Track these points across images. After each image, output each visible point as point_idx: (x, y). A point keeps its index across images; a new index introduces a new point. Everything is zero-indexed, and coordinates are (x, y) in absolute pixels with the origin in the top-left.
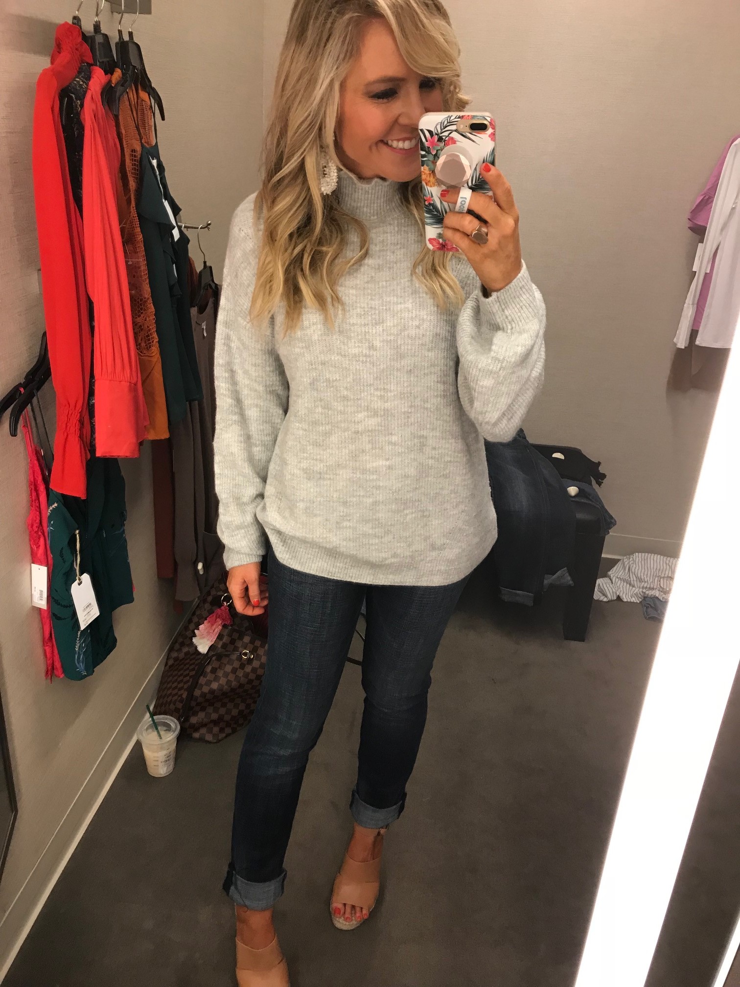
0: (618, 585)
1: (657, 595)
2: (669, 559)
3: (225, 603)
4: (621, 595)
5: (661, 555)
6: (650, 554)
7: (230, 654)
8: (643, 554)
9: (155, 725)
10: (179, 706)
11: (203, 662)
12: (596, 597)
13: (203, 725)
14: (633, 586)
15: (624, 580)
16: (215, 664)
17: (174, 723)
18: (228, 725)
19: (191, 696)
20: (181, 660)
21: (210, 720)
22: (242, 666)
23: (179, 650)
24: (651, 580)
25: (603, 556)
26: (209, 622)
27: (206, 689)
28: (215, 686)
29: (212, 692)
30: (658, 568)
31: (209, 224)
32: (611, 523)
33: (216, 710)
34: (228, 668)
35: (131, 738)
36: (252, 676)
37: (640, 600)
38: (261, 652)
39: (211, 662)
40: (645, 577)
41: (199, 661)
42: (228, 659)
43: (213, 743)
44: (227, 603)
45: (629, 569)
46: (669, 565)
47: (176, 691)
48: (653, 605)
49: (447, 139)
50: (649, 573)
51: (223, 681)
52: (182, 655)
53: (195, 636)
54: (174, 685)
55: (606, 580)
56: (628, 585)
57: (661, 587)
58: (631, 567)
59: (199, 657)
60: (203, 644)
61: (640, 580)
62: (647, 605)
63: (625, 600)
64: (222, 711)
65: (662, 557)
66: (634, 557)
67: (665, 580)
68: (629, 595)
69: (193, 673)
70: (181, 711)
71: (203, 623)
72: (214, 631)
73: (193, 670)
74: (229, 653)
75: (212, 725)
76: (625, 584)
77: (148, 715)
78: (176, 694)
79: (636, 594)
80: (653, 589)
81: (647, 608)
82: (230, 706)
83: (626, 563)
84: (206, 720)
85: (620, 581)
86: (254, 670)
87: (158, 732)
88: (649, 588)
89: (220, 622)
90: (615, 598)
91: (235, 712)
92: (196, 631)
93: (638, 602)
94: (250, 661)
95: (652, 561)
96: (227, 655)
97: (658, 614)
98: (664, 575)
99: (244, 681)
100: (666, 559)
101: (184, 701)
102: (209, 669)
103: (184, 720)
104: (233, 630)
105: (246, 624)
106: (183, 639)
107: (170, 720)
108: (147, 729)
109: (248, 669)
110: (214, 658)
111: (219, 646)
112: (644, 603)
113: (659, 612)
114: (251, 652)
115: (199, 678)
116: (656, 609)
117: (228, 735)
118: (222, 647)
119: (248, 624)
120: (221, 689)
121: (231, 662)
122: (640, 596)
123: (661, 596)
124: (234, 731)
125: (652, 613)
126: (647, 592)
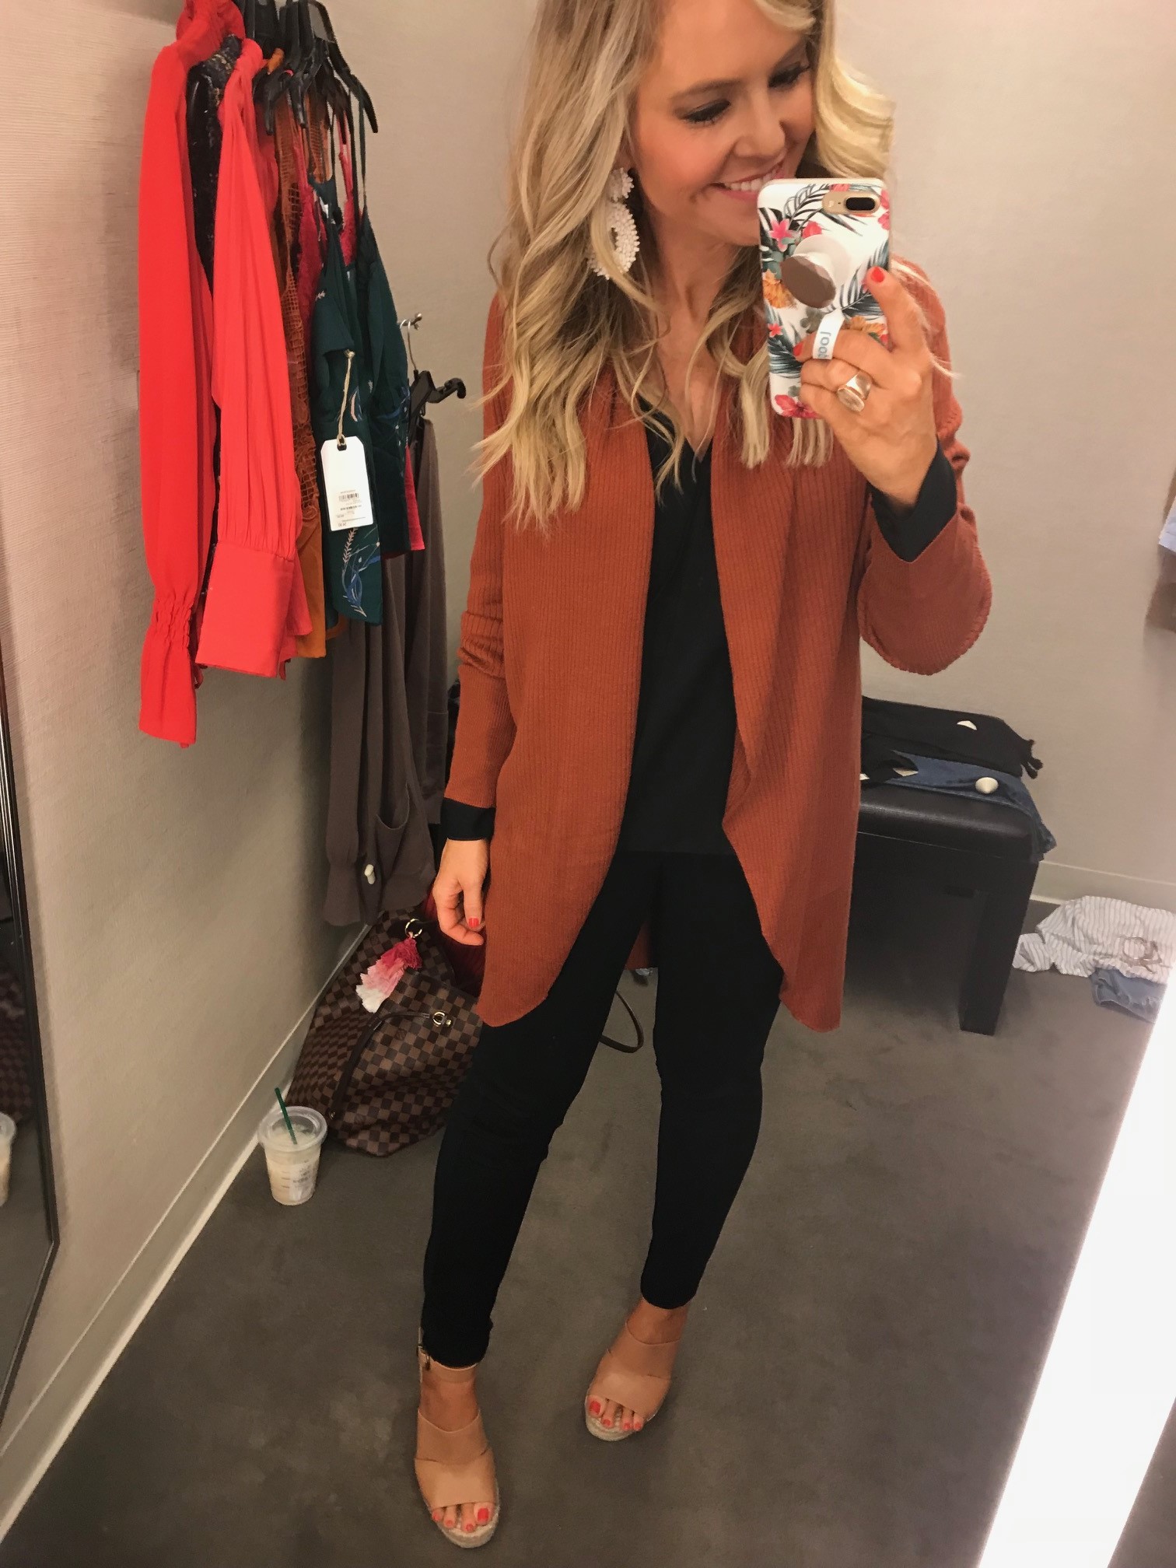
0: (1054, 946)
1: (1118, 967)
2: (1140, 908)
3: (411, 934)
4: (1056, 964)
5: (1128, 901)
6: (1109, 899)
7: (413, 1017)
8: (1098, 898)
9: (287, 1122)
10: (329, 1093)
11: (370, 1025)
12: (1016, 964)
13: (365, 1127)
14: (1079, 950)
15: (1065, 940)
16: (390, 1030)
17: (318, 1120)
18: (405, 1129)
19: (347, 1079)
20: (336, 1021)
21: (375, 1121)
22: (433, 1038)
23: (333, 1005)
24: (1109, 942)
25: (1033, 897)
26: (384, 962)
27: (372, 1070)
28: (386, 1065)
29: (382, 1074)
30: (1123, 922)
31: (419, 319)
32: (1048, 843)
33: (386, 1105)
34: (410, 1039)
35: (250, 1139)
36: (448, 1055)
37: (1090, 973)
38: (463, 1015)
39: (386, 1026)
40: (1100, 936)
41: (364, 1024)
42: (409, 1023)
43: (379, 1157)
44: (414, 934)
45: (1074, 919)
46: (1140, 920)
47: (324, 1069)
48: (1109, 982)
50: (1106, 931)
51: (400, 1059)
52: (339, 1013)
53: (360, 982)
54: (322, 1060)
55: (1035, 936)
56: (1070, 948)
57: (1124, 953)
58: (1077, 918)
59: (365, 1017)
60: (372, 996)
61: (1091, 941)
62: (1099, 981)
63: (1064, 972)
64: (396, 1106)
65: (1129, 904)
66: (1083, 902)
67: (1132, 943)
68: (1072, 964)
69: (354, 1042)
70: (331, 1101)
71: (376, 963)
72: (391, 977)
73: (354, 1037)
74: (412, 1014)
75: (378, 1128)
76: (1066, 945)
77: (277, 1105)
78: (324, 1074)
79: (1083, 964)
80: (1111, 956)
81: (1100, 986)
82: (409, 1099)
83: (1068, 912)
84: (369, 1120)
85: (1056, 941)
86: (451, 1045)
87: (292, 1134)
88: (1105, 954)
89: (401, 963)
90: (1048, 968)
91: (416, 1110)
92: (363, 976)
93: (1086, 976)
94: (445, 1029)
95: (1112, 910)
96: (410, 1018)
97: (1119, 998)
98: (1132, 935)
99: (433, 1060)
100: (1137, 909)
101: (337, 1086)
102: (378, 1038)
103: (334, 1116)
104: (421, 978)
105: (442, 969)
106: (341, 987)
107: (312, 1114)
108: (274, 1128)
109: (442, 1042)
110: (388, 1021)
111: (398, 1002)
112: (1095, 978)
113: (1119, 994)
114: (448, 1016)
115: (362, 1052)
116: (1115, 989)
117: (403, 1146)
118: (402, 1004)
119: (446, 970)
120: (396, 1071)
121: (414, 1029)
122: (1089, 966)
123: (1125, 969)
124: (414, 1140)
125: (1109, 996)
126: (1101, 961)
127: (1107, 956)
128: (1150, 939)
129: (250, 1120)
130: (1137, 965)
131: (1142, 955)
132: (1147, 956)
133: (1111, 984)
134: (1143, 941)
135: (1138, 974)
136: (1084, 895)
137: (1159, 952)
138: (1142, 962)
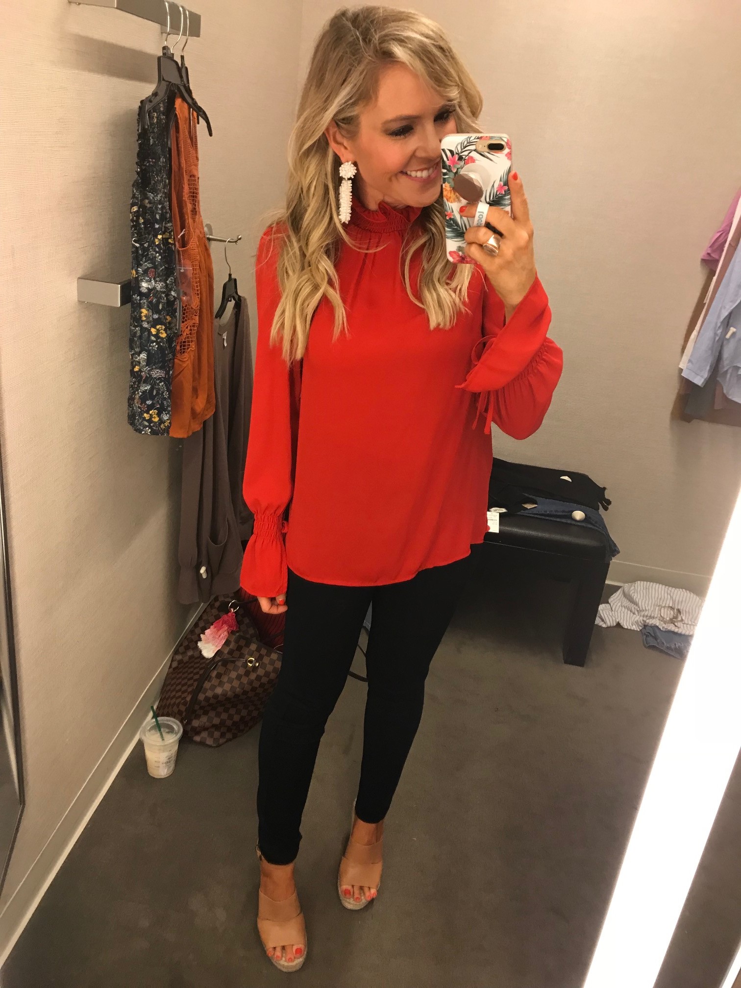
0: (619, 611)
1: (657, 625)
2: (670, 588)
3: (232, 610)
4: (621, 622)
5: (663, 584)
6: (651, 583)
7: (235, 661)
8: (645, 582)
9: (158, 727)
10: (183, 708)
11: (208, 667)
12: (596, 623)
13: (205, 729)
14: (634, 614)
16: (221, 669)
17: (176, 725)
18: (229, 730)
19: (194, 700)
20: (185, 664)
21: (211, 725)
22: (247, 673)
23: (184, 653)
24: (652, 610)
25: (607, 582)
26: (215, 627)
27: (210, 694)
28: (219, 691)
29: (216, 696)
30: (660, 597)
31: (239, 239)
32: (615, 550)
33: (218, 715)
34: (233, 675)
35: (134, 737)
36: (256, 684)
37: (641, 628)
38: (266, 660)
39: (217, 667)
40: (646, 606)
41: (204, 665)
42: (233, 665)
43: (214, 747)
44: (234, 610)
47: (179, 694)
48: (652, 633)
49: (466, 158)
50: (650, 602)
51: (227, 687)
52: (186, 659)
53: (200, 640)
54: (178, 688)
55: (607, 605)
56: (629, 612)
57: (661, 616)
59: (203, 661)
60: (208, 648)
62: (646, 633)
63: (626, 627)
64: (224, 716)
65: (664, 586)
66: (636, 585)
67: (666, 610)
68: (631, 622)
69: (197, 677)
70: (184, 713)
71: (209, 628)
72: (219, 636)
73: (198, 673)
74: (235, 659)
75: (213, 730)
76: (626, 610)
77: (151, 715)
78: (180, 697)
79: (637, 622)
80: (654, 617)
82: (232, 711)
83: (627, 592)
84: (208, 724)
85: (620, 608)
86: (259, 678)
87: (161, 734)
88: (650, 617)
89: (227, 628)
90: (615, 624)
91: (237, 718)
92: (202, 636)
93: (639, 630)
94: (254, 668)
95: (653, 590)
96: (233, 662)
97: (658, 643)
98: (666, 604)
99: (248, 688)
100: (668, 589)
101: (188, 704)
102: (214, 674)
103: (187, 722)
104: (240, 637)
105: (251, 631)
106: (189, 643)
107: (173, 722)
108: (150, 730)
109: (253, 676)
110: (220, 664)
111: (226, 651)
112: (644, 631)
113: (658, 641)
114: (257, 660)
115: (204, 683)
116: (656, 638)
117: (229, 740)
118: (228, 653)
119: (253, 631)
120: (224, 694)
121: (236, 669)
122: (640, 624)
123: (662, 626)
124: (235, 736)
125: (652, 642)
126: (647, 621)
127: (651, 617)
128: (676, 607)
129: (135, 724)
130: (668, 623)
131: (672, 617)
132: (674, 618)
133: (653, 635)
134: (672, 608)
135: (669, 628)
136: (637, 581)
137: (682, 615)
138: (672, 621)
